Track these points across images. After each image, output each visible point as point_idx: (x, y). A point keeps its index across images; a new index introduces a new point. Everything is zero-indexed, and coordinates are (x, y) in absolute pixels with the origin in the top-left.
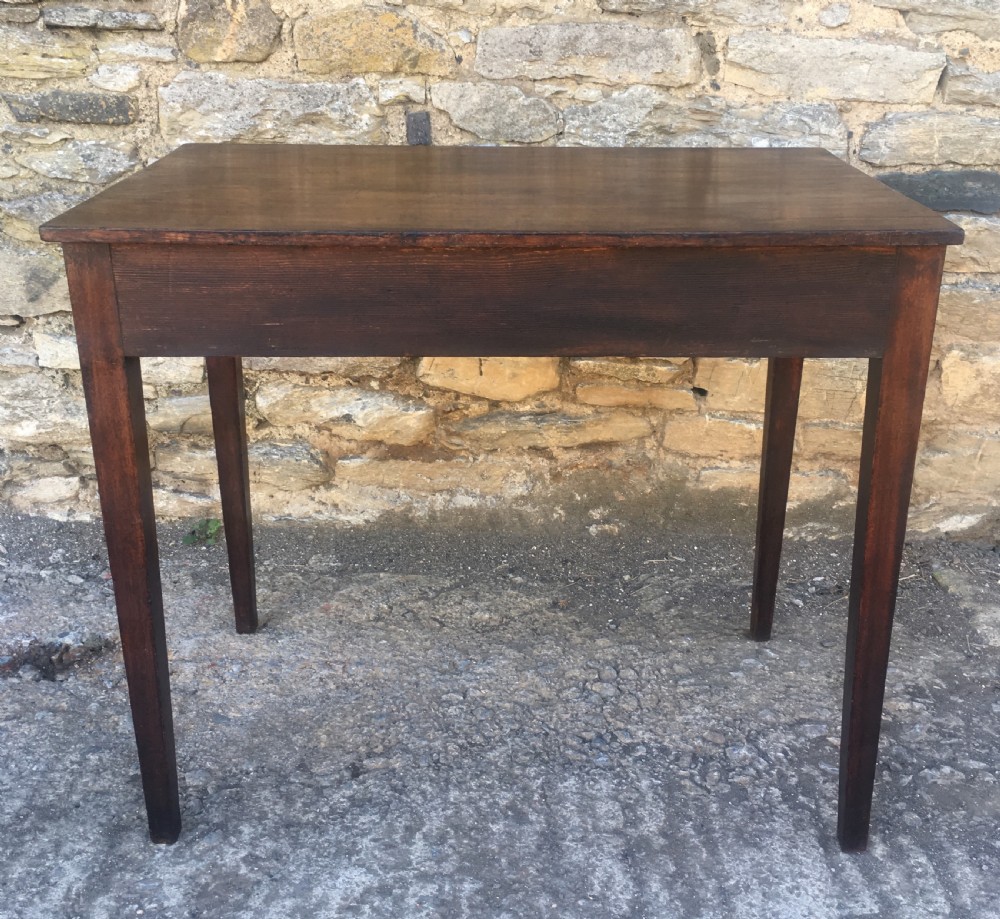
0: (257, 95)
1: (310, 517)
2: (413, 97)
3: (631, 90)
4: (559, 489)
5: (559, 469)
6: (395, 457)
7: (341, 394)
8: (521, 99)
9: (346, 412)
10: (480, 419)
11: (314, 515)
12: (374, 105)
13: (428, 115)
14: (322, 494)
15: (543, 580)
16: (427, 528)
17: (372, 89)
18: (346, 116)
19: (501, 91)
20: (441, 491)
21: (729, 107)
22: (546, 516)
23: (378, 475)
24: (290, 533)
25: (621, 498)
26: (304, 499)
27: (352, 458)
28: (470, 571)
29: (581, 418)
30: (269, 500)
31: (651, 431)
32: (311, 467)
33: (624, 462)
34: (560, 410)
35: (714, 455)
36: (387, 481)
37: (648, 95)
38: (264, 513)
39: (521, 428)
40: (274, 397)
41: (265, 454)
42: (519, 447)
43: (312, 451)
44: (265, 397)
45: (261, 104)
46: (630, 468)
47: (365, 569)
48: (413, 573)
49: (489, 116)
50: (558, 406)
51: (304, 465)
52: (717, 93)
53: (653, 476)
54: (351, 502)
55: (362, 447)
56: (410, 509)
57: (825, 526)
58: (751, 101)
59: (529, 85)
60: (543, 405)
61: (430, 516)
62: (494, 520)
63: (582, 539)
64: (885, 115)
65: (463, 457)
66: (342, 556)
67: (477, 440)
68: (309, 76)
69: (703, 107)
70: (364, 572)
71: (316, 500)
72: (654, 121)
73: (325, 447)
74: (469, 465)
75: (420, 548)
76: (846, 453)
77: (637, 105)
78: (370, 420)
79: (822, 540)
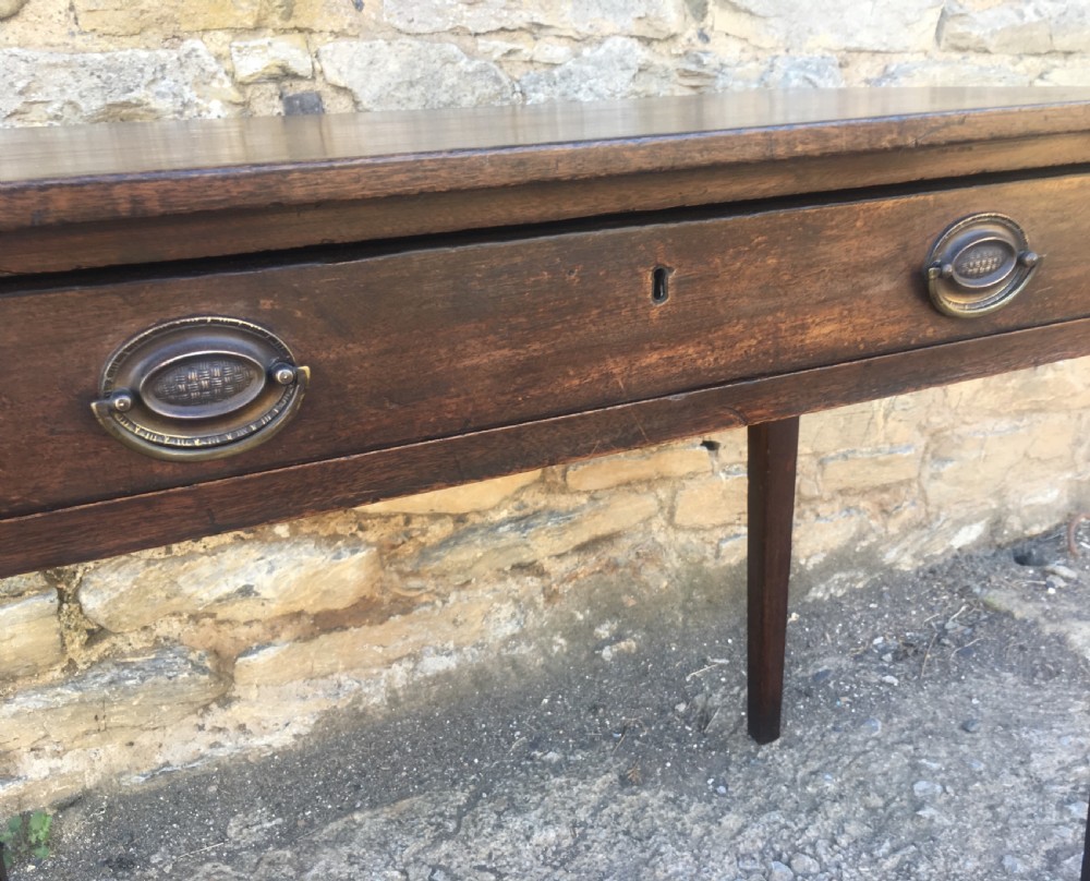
0: (10, 78)
1: (202, 757)
2: (295, 67)
3: (608, 44)
4: (556, 613)
5: (554, 586)
6: (328, 630)
7: (229, 557)
8: (463, 64)
9: (241, 583)
10: (445, 544)
11: (208, 752)
12: (227, 84)
13: (319, 96)
14: (218, 716)
15: (583, 746)
16: (389, 718)
17: (218, 57)
18: (184, 105)
19: (432, 52)
20: (399, 660)
21: (722, 65)
22: (545, 653)
23: (304, 661)
24: (176, 794)
25: (631, 602)
26: (188, 732)
27: (259, 648)
28: (477, 766)
29: (574, 511)
30: (128, 752)
31: (658, 508)
32: (195, 681)
33: (632, 556)
34: (545, 507)
35: (732, 520)
36: (318, 668)
37: (631, 50)
38: (121, 774)
39: (503, 543)
40: (115, 589)
41: (112, 682)
42: (499, 570)
43: (193, 656)
44: (97, 591)
45: (21, 93)
46: (640, 562)
47: (326, 817)
48: (402, 797)
49: (416, 92)
50: (543, 503)
51: (185, 682)
52: (708, 47)
53: (668, 565)
54: (266, 715)
55: (273, 628)
56: (359, 700)
57: (851, 574)
58: (746, 56)
59: (468, 41)
60: (523, 506)
61: (389, 700)
62: (480, 678)
63: (596, 669)
64: (886, 67)
65: (426, 604)
66: (278, 805)
67: (444, 574)
68: (103, 43)
69: (693, 67)
70: (326, 823)
71: (208, 727)
72: (639, 89)
73: (210, 644)
74: (437, 613)
75: (390, 753)
76: (864, 484)
77: (618, 66)
78: (283, 586)
79: (853, 592)
